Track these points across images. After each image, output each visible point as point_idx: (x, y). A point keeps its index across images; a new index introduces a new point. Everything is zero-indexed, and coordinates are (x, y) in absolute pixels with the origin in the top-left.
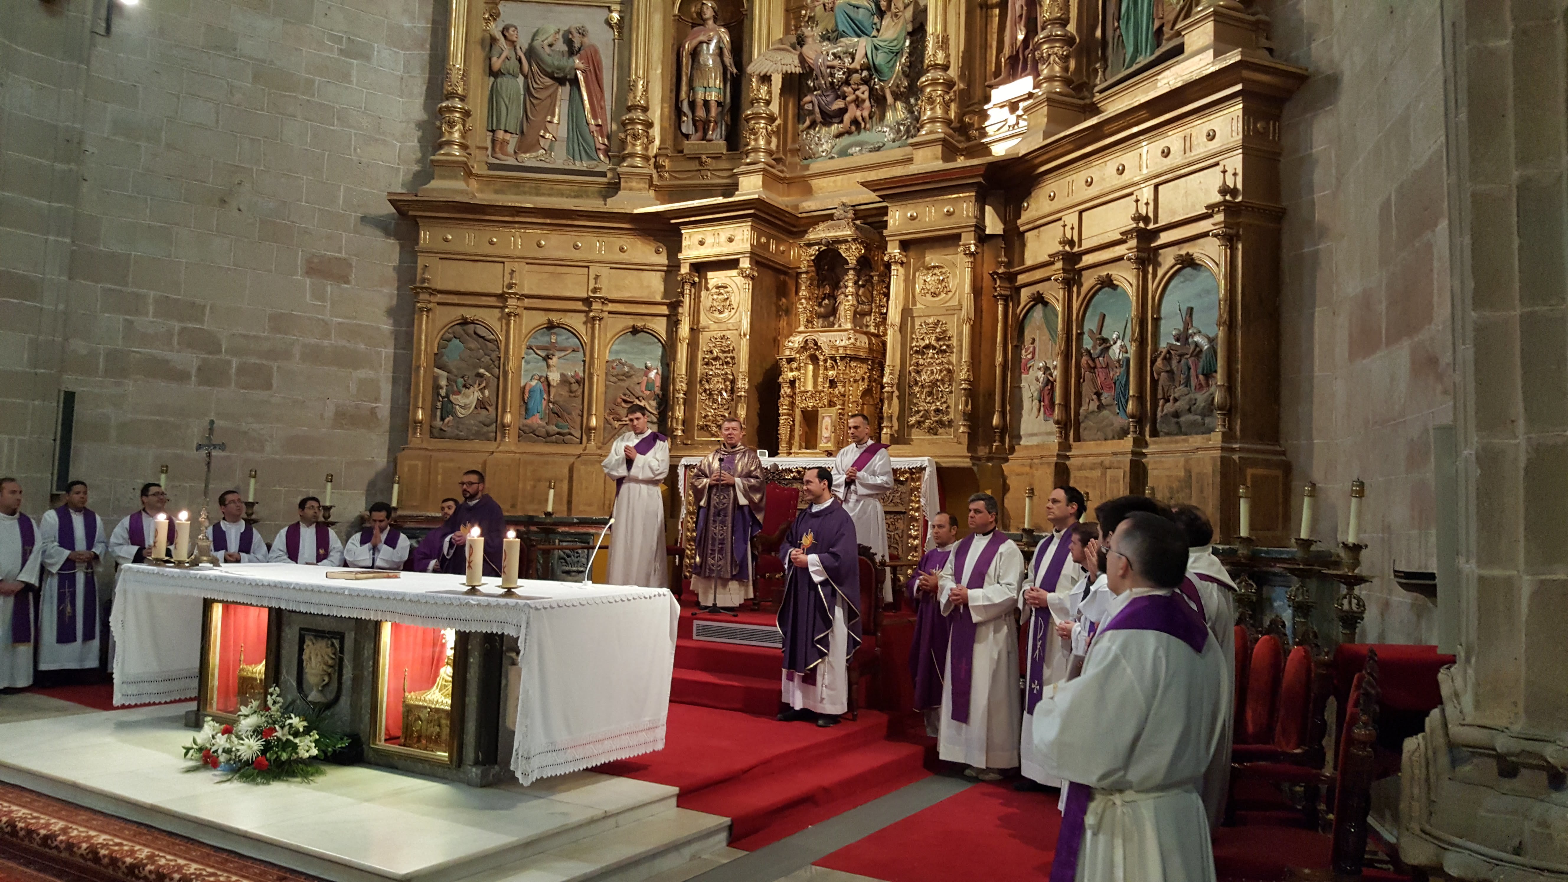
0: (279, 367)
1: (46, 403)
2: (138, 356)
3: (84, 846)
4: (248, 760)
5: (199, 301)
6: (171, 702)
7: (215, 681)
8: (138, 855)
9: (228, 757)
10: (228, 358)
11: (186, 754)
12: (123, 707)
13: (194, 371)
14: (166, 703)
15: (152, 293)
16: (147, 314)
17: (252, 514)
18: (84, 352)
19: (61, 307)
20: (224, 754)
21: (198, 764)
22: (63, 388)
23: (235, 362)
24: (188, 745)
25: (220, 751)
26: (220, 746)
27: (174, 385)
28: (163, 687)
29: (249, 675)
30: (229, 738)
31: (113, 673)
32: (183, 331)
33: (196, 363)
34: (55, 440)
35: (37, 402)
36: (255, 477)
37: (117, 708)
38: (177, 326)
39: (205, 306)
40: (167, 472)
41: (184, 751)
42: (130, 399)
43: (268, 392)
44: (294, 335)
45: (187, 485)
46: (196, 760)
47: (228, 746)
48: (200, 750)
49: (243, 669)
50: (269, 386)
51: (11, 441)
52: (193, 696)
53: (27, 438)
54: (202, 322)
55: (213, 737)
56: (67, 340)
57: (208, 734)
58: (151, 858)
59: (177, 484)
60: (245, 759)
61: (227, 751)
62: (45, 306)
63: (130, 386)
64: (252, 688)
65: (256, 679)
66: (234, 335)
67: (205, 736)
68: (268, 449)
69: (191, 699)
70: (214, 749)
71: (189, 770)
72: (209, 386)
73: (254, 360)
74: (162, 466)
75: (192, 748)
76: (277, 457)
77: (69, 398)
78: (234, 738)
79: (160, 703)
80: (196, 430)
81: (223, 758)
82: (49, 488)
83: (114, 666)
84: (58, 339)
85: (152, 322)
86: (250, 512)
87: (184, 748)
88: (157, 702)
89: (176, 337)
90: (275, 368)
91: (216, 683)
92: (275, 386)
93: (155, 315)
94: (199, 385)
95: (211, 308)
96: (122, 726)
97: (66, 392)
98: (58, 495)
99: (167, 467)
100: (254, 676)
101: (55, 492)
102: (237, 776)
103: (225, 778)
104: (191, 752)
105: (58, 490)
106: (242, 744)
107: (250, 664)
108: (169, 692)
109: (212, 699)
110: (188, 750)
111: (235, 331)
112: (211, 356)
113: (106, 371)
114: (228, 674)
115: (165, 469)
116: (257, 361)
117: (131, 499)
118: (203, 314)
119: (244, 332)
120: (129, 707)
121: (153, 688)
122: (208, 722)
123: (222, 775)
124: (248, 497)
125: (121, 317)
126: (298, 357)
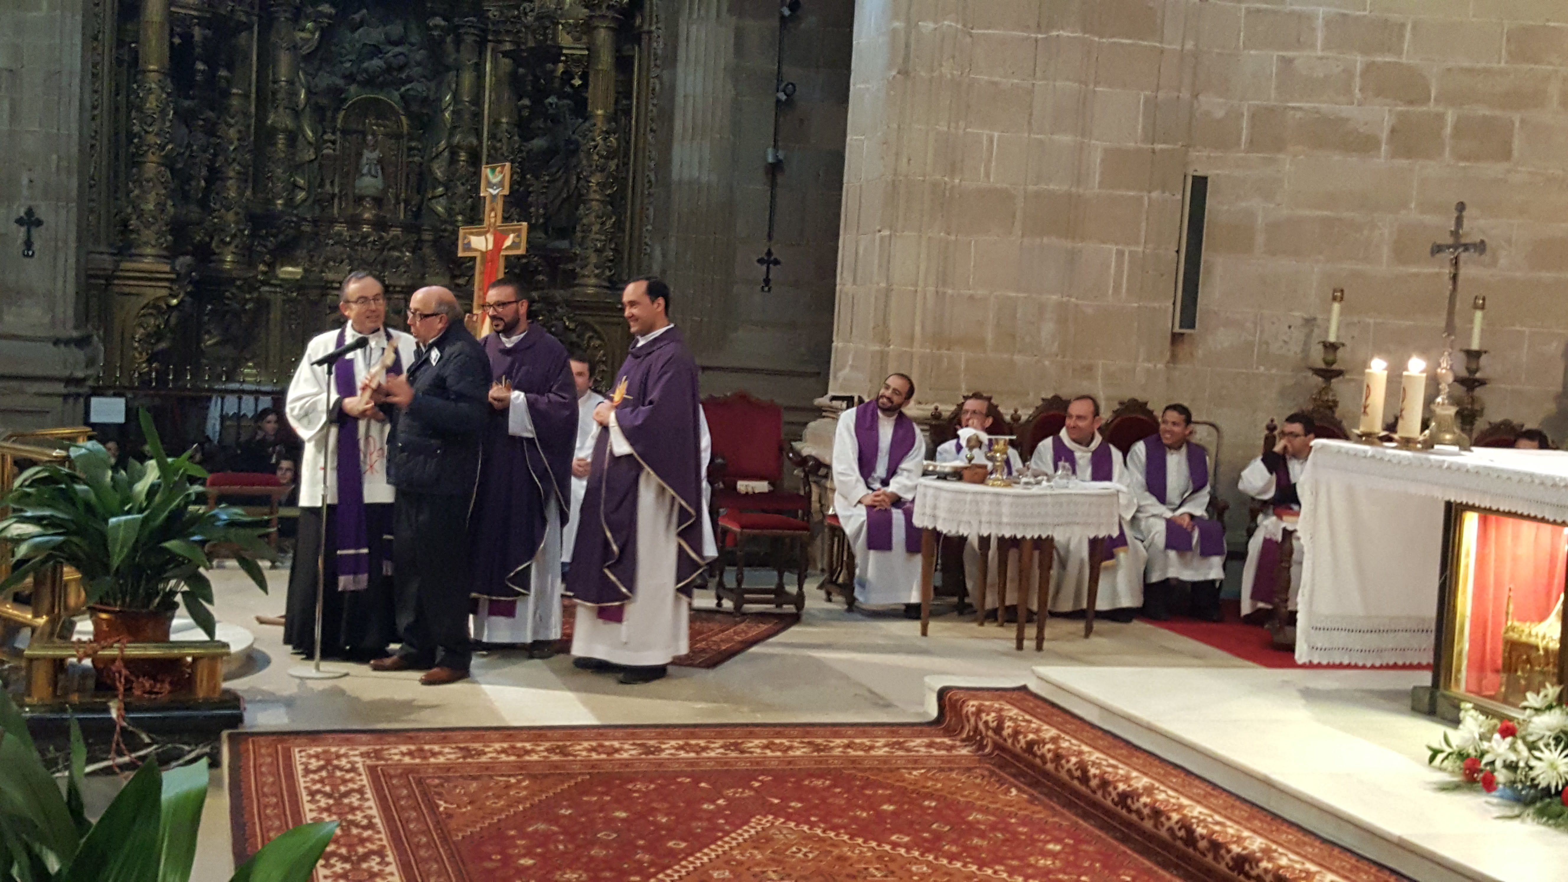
0: (1522, 121)
1: (1167, 194)
2: (1299, 114)
3: (1175, 816)
4: (1548, 788)
5: (1395, 17)
6: (1381, 667)
7: (1464, 644)
8: (1247, 843)
9: (1511, 776)
10: (1440, 109)
11: (1432, 759)
12: (1310, 666)
13: (1384, 135)
14: (1373, 667)
15: (1321, 10)
16: (1313, 46)
17: (1477, 370)
18: (1220, 114)
19: (1189, 45)
20: (1504, 771)
21: (1456, 779)
22: (1191, 172)
23: (1451, 117)
24: (1436, 746)
25: (1499, 764)
26: (1499, 755)
27: (1353, 160)
28: (1373, 641)
29: (1524, 639)
30: (1513, 748)
31: (1296, 612)
32: (1369, 68)
33: (1388, 122)
34: (1178, 252)
35: (1155, 194)
36: (1482, 308)
37: (1303, 666)
38: (1359, 61)
39: (1403, 26)
40: (1342, 299)
41: (1430, 753)
42: (1286, 185)
43: (1506, 165)
44: (1550, 63)
45: (1372, 321)
46: (1453, 773)
47: (1513, 757)
48: (1461, 755)
49: (1513, 629)
50: (1507, 155)
51: (1120, 254)
52: (1424, 663)
53: (1140, 249)
54: (1400, 53)
55: (1482, 737)
56: (1196, 96)
57: (1472, 732)
58: (1267, 853)
59: (1355, 319)
60: (1543, 784)
61: (1512, 767)
62: (1166, 46)
63: (1286, 164)
64: (1528, 661)
65: (1537, 648)
66: (1449, 70)
67: (1467, 735)
68: (1503, 261)
69: (1419, 667)
70: (1487, 759)
71: (1445, 788)
72: (1408, 158)
73: (1482, 111)
74: (1335, 291)
75: (1442, 751)
76: (1518, 274)
77: (1200, 185)
78: (1520, 745)
79: (1364, 667)
80: (1386, 232)
81: (1501, 776)
82: (1170, 325)
83: (1299, 599)
84: (1185, 95)
85: (1321, 58)
86: (1474, 366)
87: (1430, 748)
88: (1360, 664)
89: (1358, 81)
90: (1517, 124)
91: (1466, 646)
92: (1516, 154)
93: (1327, 46)
94: (1393, 157)
95: (1414, 27)
96: (1310, 695)
97: (1194, 177)
98: (1182, 334)
99: (1342, 291)
100: (1533, 640)
101: (1177, 329)
102: (1531, 810)
103: (1509, 812)
104: (1440, 757)
105: (1181, 327)
106: (1540, 759)
107: (1523, 620)
108: (1380, 651)
109: (1459, 671)
110: (1435, 753)
111: (1451, 64)
112: (1411, 109)
113: (1251, 142)
114: (1484, 635)
115: (1338, 295)
116: (1487, 113)
117: (1285, 342)
118: (1401, 37)
119: (1466, 64)
120: (1319, 666)
121: (1356, 641)
122: (1467, 710)
123: (1498, 805)
124: (1469, 342)
125: (1276, 54)
126: (1555, 100)
